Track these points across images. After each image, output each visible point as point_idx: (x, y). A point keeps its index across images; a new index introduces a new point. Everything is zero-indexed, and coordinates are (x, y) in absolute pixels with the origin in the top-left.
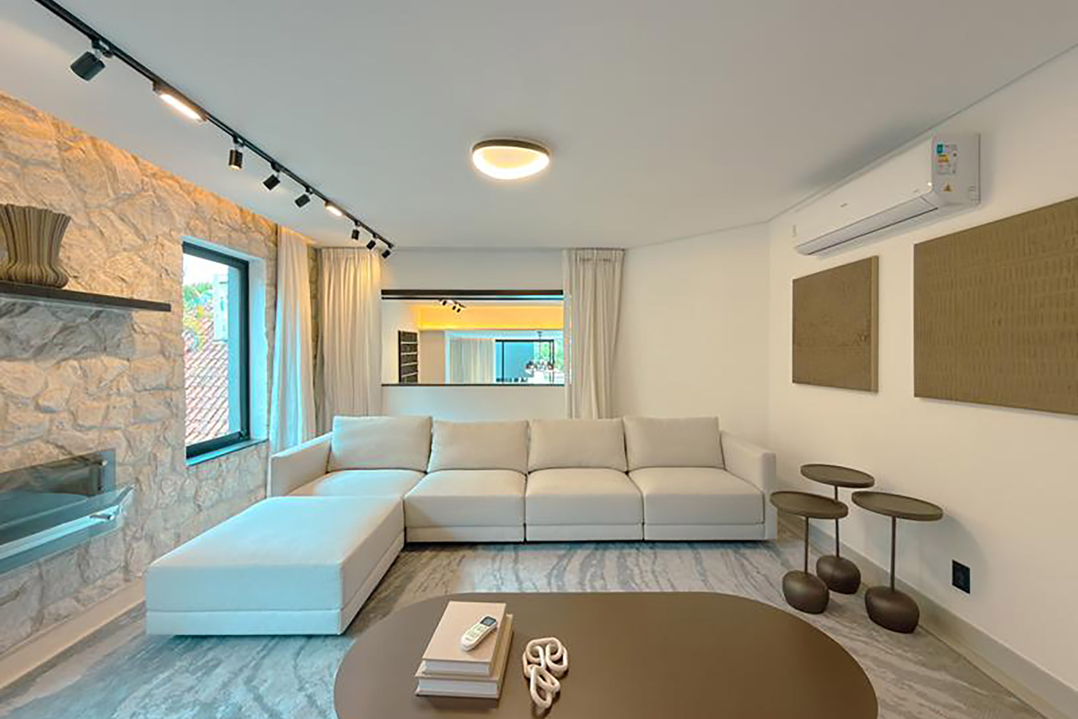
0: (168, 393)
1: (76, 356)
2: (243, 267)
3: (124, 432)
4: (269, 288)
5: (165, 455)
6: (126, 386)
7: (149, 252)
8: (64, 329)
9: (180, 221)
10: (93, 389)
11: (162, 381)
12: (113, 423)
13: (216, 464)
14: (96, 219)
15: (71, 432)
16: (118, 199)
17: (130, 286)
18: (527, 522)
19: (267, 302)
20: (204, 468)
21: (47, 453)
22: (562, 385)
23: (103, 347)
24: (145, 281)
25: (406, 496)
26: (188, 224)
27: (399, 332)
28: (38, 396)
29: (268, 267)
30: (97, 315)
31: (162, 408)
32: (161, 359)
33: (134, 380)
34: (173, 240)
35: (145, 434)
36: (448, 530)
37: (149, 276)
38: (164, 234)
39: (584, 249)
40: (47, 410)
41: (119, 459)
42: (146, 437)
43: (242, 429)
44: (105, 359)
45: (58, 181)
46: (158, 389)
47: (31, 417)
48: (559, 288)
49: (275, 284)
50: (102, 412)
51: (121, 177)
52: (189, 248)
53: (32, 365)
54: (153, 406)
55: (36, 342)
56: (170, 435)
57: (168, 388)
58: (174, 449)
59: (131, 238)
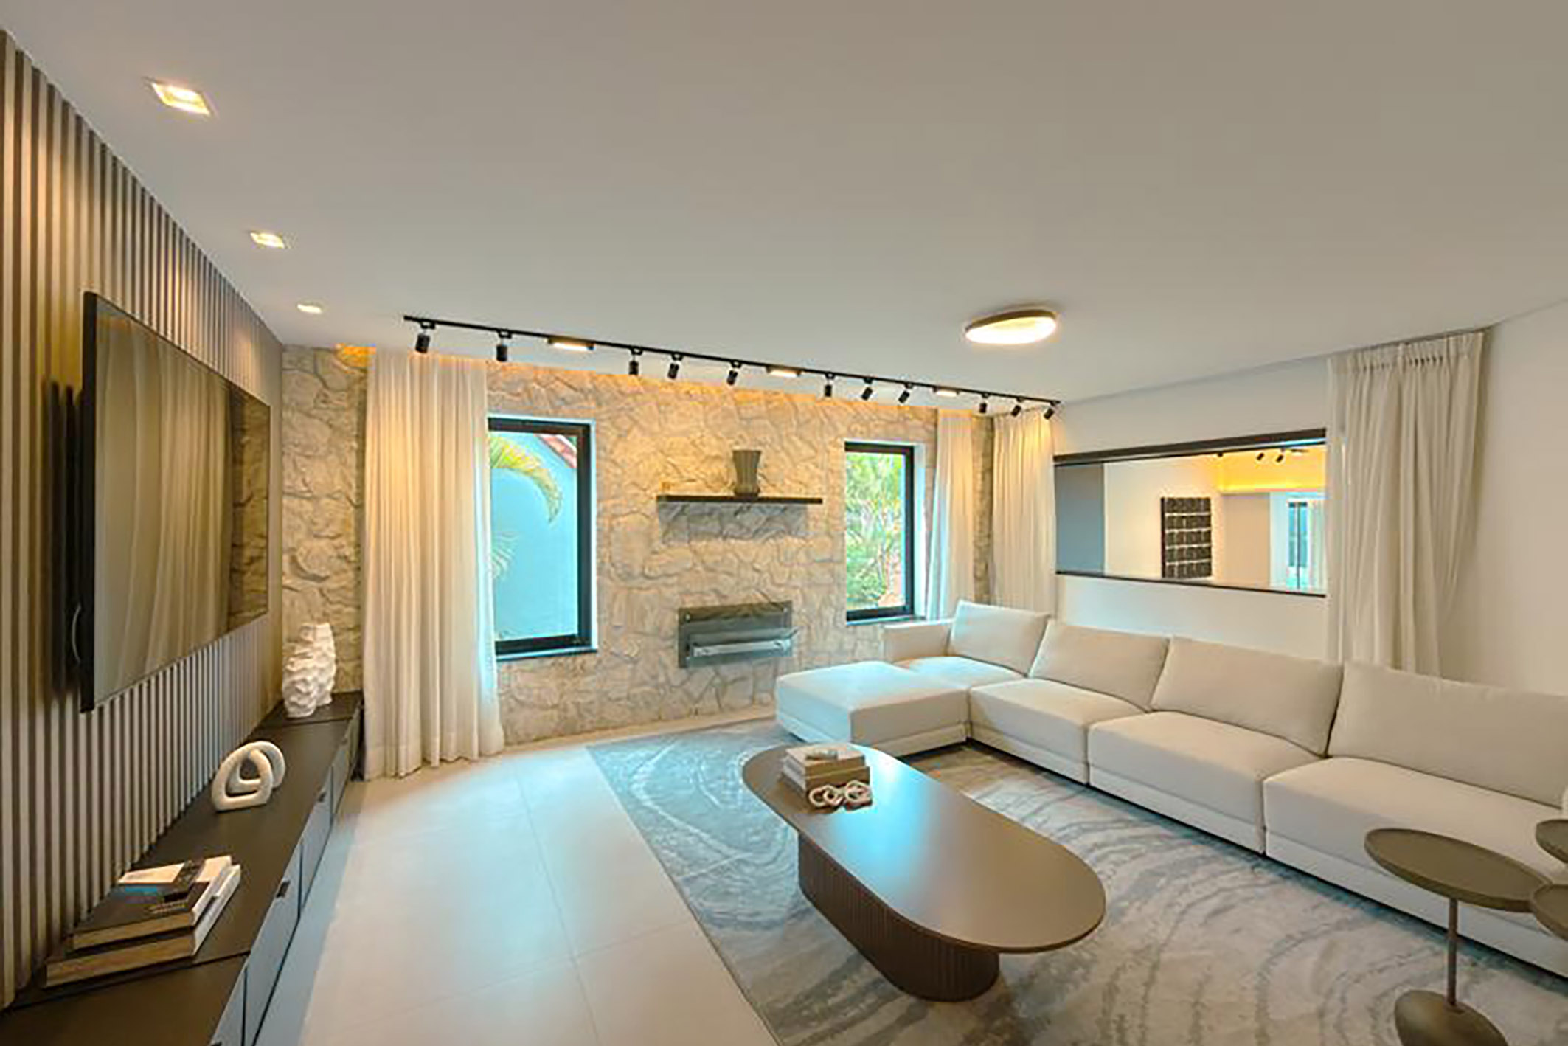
0: (832, 565)
1: (773, 537)
2: (909, 452)
3: (802, 591)
4: (928, 470)
5: (829, 613)
6: (802, 557)
7: (819, 459)
8: (768, 520)
9: (843, 430)
10: (782, 559)
11: (826, 556)
12: (793, 583)
13: (870, 628)
14: (786, 444)
15: (769, 586)
16: (799, 425)
17: (806, 486)
18: (1091, 760)
19: (926, 482)
20: (859, 629)
21: (757, 598)
22: (1323, 596)
23: (789, 531)
24: (817, 480)
25: (974, 689)
26: (849, 429)
27: (1163, 500)
28: (754, 561)
29: (927, 450)
30: (785, 509)
31: (828, 576)
32: (827, 539)
33: (808, 554)
34: (837, 446)
35: (815, 596)
36: (1011, 740)
37: (820, 477)
38: (830, 443)
39: (1373, 348)
40: (757, 571)
41: (795, 608)
42: (816, 598)
43: (907, 603)
44: (790, 539)
45: (765, 427)
46: (823, 562)
47: (750, 574)
48: (1320, 426)
49: (933, 465)
50: (787, 575)
51: (801, 409)
52: (850, 447)
53: (751, 542)
54: (821, 575)
55: (754, 529)
56: (833, 597)
57: (831, 561)
58: (836, 610)
59: (806, 451)
